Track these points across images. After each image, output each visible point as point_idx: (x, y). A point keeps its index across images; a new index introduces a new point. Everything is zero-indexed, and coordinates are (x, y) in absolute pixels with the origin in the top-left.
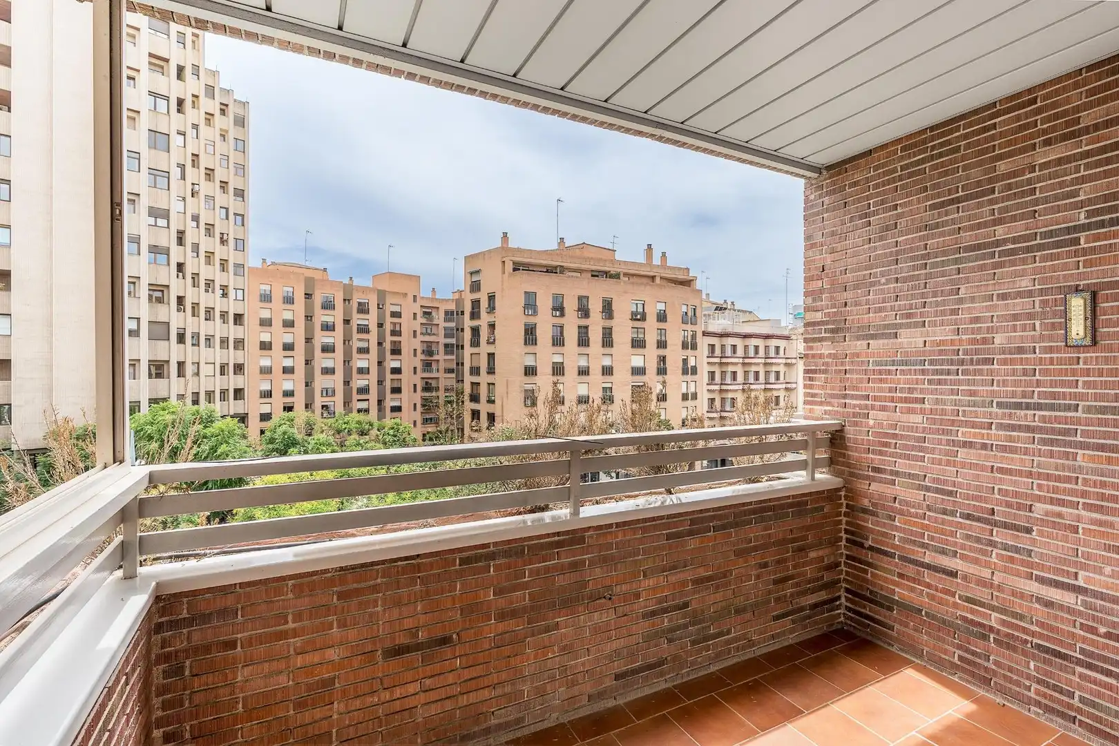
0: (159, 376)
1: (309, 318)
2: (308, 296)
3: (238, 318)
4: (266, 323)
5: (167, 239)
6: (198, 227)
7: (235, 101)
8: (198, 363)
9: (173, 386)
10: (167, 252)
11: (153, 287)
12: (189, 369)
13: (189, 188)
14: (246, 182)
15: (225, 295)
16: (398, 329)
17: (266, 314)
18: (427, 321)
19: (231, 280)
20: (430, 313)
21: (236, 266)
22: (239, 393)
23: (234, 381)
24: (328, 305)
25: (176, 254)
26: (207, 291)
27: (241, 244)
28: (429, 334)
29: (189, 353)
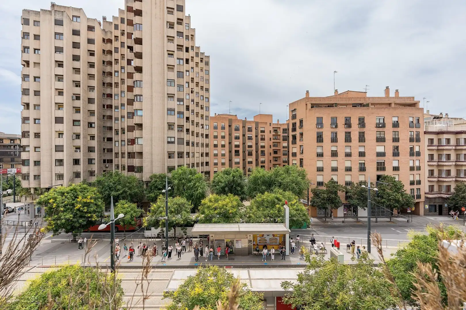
0: (181, 157)
1: (230, 134)
2: (230, 126)
3: (207, 136)
4: (216, 137)
5: (183, 109)
6: (194, 104)
7: (205, 56)
8: (194, 153)
9: (186, 160)
10: (183, 113)
11: (179, 126)
12: (191, 154)
13: (190, 90)
14: (209, 86)
15: (203, 128)
16: (263, 137)
17: (215, 134)
18: (276, 133)
19: (204, 122)
20: (277, 130)
21: (206, 116)
22: (207, 164)
23: (205, 159)
24: (237, 129)
25: (186, 114)
26: (197, 126)
27: (208, 109)
28: (276, 139)
29: (190, 149)
